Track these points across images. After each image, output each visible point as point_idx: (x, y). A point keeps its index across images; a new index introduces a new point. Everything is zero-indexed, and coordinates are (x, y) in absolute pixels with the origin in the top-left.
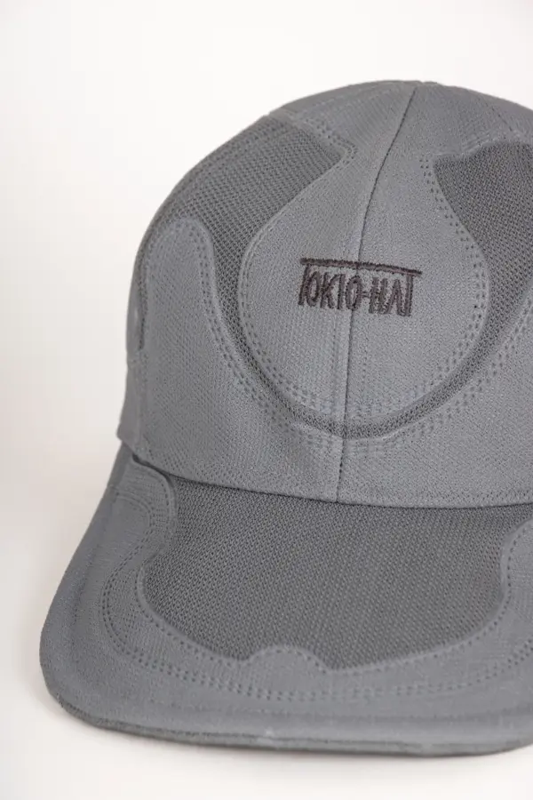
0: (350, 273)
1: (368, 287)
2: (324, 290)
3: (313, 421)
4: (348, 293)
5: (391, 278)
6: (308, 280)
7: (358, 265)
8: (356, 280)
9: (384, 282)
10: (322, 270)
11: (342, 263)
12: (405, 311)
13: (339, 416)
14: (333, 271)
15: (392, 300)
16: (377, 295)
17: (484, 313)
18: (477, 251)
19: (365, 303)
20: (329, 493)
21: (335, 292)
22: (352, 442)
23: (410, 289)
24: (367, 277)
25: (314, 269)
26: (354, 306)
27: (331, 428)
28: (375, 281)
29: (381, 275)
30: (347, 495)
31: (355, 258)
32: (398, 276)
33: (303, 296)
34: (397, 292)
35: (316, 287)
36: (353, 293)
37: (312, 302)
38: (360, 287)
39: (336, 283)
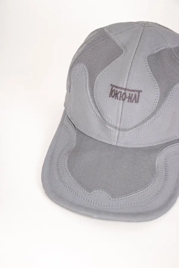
0: (123, 91)
1: (128, 95)
2: (116, 94)
3: (111, 125)
4: (122, 97)
5: (134, 93)
6: (112, 91)
7: (126, 89)
8: (125, 93)
9: (132, 94)
10: (116, 89)
11: (121, 88)
12: (137, 102)
13: (118, 126)
14: (119, 90)
15: (134, 99)
16: (130, 98)
17: (157, 101)
18: (157, 84)
19: (127, 99)
20: (114, 144)
21: (119, 96)
22: (121, 132)
23: (139, 96)
24: (128, 93)
25: (114, 88)
26: (124, 100)
27: (116, 128)
28: (130, 94)
29: (131, 93)
30: (119, 145)
31: (125, 87)
32: (136, 93)
33: (111, 95)
34: (135, 97)
35: (114, 93)
36: (124, 96)
37: (113, 97)
38: (126, 95)
39: (120, 94)
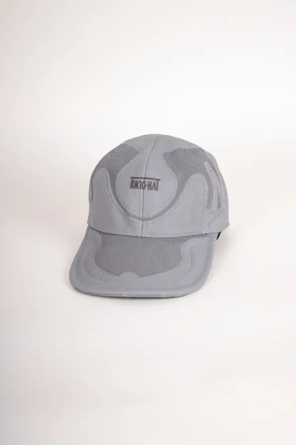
0: (143, 180)
1: (147, 183)
2: (136, 185)
3: (134, 217)
4: (142, 185)
5: (153, 181)
6: (132, 182)
7: (145, 178)
8: (144, 182)
9: (151, 182)
10: (136, 180)
11: (141, 178)
12: (156, 189)
13: (141, 216)
14: (138, 180)
15: (153, 187)
16: (149, 185)
17: (176, 189)
18: (173, 174)
19: (147, 187)
20: (139, 235)
21: (139, 185)
22: (144, 222)
23: (157, 184)
24: (147, 181)
25: (134, 179)
26: (144, 188)
27: (139, 219)
28: (149, 182)
29: (150, 181)
30: (143, 235)
31: (144, 177)
32: (154, 181)
33: (132, 186)
34: (154, 185)
35: (134, 184)
36: (144, 185)
37: (134, 188)
38: (145, 184)
39: (139, 183)
